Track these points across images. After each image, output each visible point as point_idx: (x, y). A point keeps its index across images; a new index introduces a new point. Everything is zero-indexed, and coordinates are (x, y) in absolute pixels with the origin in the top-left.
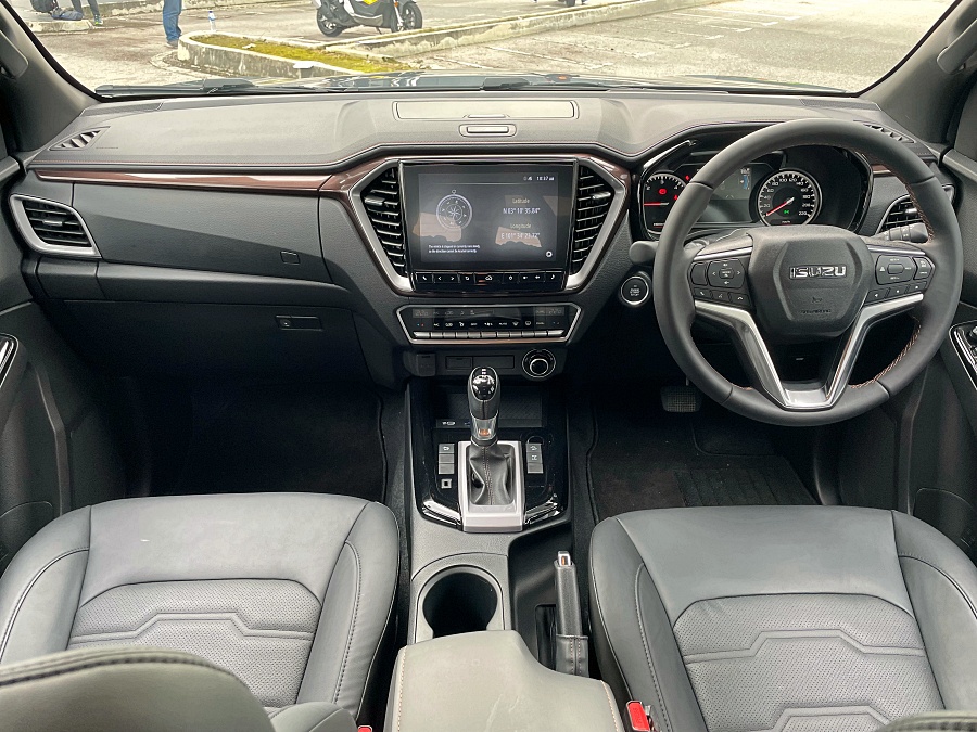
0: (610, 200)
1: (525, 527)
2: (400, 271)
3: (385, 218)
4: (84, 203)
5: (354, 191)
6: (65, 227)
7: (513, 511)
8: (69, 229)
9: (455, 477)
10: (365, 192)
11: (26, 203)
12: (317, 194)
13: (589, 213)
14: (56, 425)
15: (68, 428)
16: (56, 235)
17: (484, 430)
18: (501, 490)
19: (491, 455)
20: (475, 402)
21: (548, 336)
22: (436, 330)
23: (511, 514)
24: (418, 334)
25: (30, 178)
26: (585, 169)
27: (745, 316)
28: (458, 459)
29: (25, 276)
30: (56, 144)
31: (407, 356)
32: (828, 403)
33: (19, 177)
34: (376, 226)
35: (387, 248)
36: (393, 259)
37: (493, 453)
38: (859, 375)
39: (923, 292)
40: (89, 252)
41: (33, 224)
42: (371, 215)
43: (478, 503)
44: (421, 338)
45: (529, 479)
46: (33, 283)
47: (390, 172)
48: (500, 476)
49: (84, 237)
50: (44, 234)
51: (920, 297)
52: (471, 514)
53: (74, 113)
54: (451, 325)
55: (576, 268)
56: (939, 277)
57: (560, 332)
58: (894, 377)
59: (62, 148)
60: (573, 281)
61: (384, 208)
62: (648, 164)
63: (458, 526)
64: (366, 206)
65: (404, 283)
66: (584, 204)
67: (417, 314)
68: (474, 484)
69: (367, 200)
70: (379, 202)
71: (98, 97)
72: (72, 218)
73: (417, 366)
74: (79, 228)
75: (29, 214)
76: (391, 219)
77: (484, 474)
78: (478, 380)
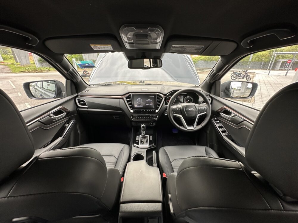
0: (162, 99)
1: (149, 148)
2: (131, 109)
3: (129, 102)
4: (86, 100)
5: (125, 98)
6: (83, 103)
8: (84, 103)
9: (139, 141)
10: (127, 98)
11: (78, 100)
12: (120, 98)
13: (159, 101)
14: (79, 133)
15: (81, 133)
16: (82, 104)
17: (143, 133)
18: (146, 142)
19: (144, 137)
20: (142, 129)
21: (153, 119)
22: (137, 118)
23: (147, 146)
25: (79, 96)
26: (158, 95)
27: (181, 116)
28: (139, 138)
29: (77, 110)
30: (83, 92)
31: (132, 122)
32: (194, 128)
33: (77, 96)
34: (128, 103)
35: (129, 106)
36: (130, 108)
38: (198, 124)
39: (206, 112)
40: (87, 107)
41: (79, 103)
42: (127, 101)
43: (142, 144)
44: (134, 119)
45: (150, 141)
46: (78, 111)
47: (130, 95)
48: (145, 140)
49: (86, 105)
50: (80, 104)
51: (205, 113)
52: (141, 146)
53: (86, 87)
54: (139, 117)
55: (157, 109)
56: (208, 110)
57: (155, 119)
58: (203, 124)
59: (84, 92)
60: (157, 111)
61: (129, 100)
62: (167, 95)
63: (139, 148)
64: (127, 100)
65: (132, 111)
66: (158, 100)
67: (134, 116)
68: (142, 142)
69: (127, 99)
70: (128, 100)
71: (90, 86)
72: (84, 102)
73: (134, 124)
74: (85, 103)
75: (78, 101)
76: (130, 102)
77: (143, 140)
78: (142, 125)
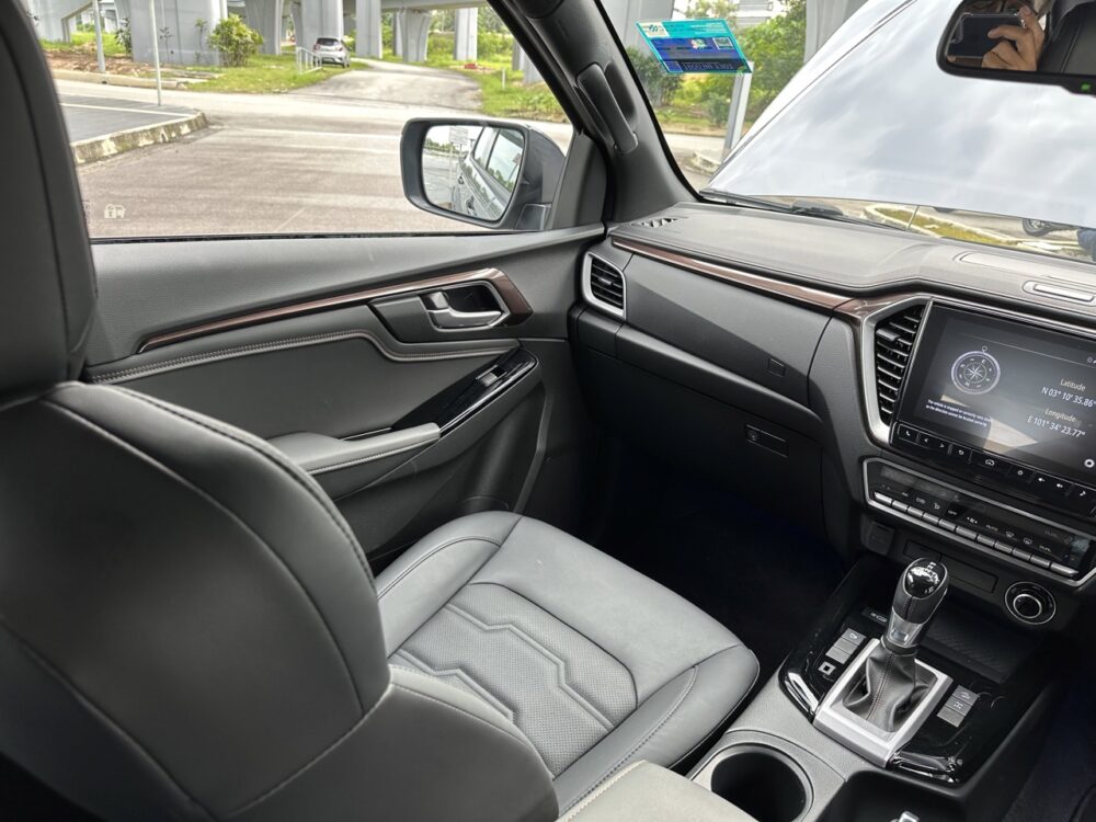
1: (891, 766)
2: (885, 418)
3: (894, 357)
4: (637, 272)
5: (870, 319)
6: (612, 287)
7: (886, 739)
8: (609, 284)
9: (841, 669)
10: (882, 323)
11: (595, 261)
12: (831, 313)
14: (540, 446)
15: (547, 454)
16: (605, 293)
17: (902, 632)
18: (888, 712)
19: (896, 666)
20: (902, 594)
21: (1049, 569)
22: (902, 500)
23: (884, 743)
24: (878, 496)
25: (607, 243)
28: (853, 652)
29: (569, 318)
30: (645, 222)
33: (596, 241)
34: (878, 362)
35: (880, 388)
36: (881, 402)
37: (901, 667)
40: (619, 313)
41: (593, 279)
42: (878, 349)
43: (853, 709)
44: (881, 502)
45: (932, 723)
46: (573, 326)
47: (917, 309)
48: (897, 695)
49: (621, 300)
50: (594, 288)
52: (831, 711)
54: (923, 501)
57: (1070, 571)
59: (648, 228)
61: (894, 344)
63: (811, 717)
64: (877, 338)
65: (882, 431)
67: (888, 473)
68: (858, 686)
69: (881, 332)
70: (891, 337)
71: (699, 198)
72: (620, 281)
73: (869, 534)
74: (621, 291)
75: (593, 270)
76: (899, 359)
77: (878, 682)
78: (920, 572)
